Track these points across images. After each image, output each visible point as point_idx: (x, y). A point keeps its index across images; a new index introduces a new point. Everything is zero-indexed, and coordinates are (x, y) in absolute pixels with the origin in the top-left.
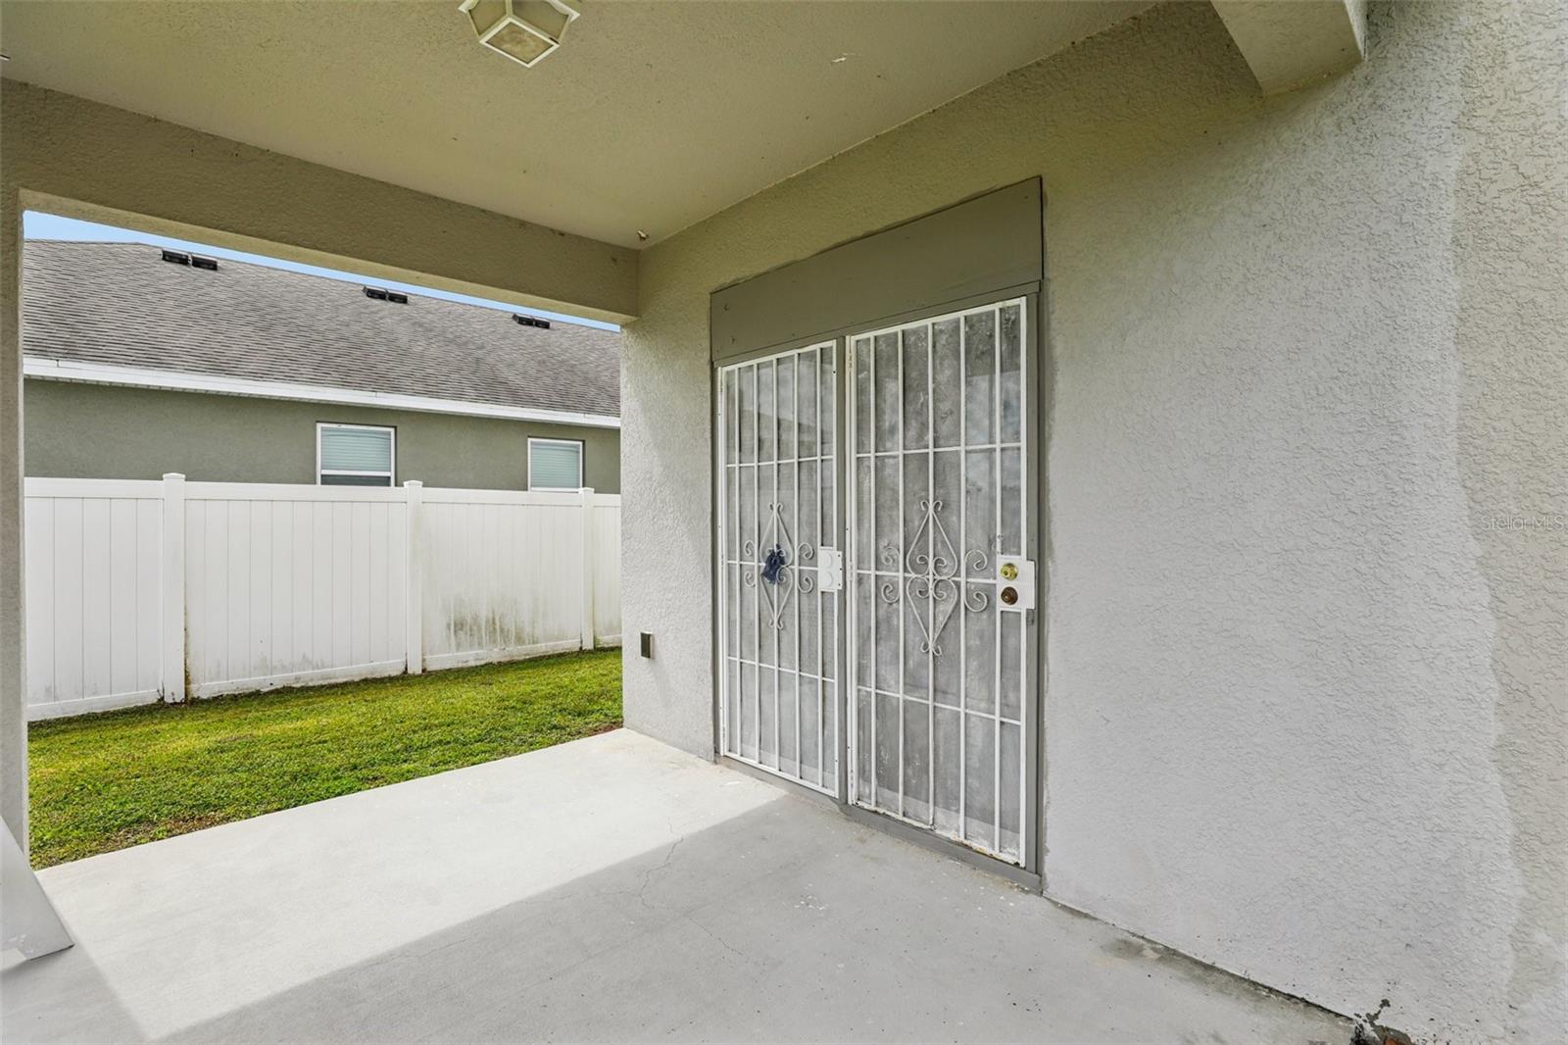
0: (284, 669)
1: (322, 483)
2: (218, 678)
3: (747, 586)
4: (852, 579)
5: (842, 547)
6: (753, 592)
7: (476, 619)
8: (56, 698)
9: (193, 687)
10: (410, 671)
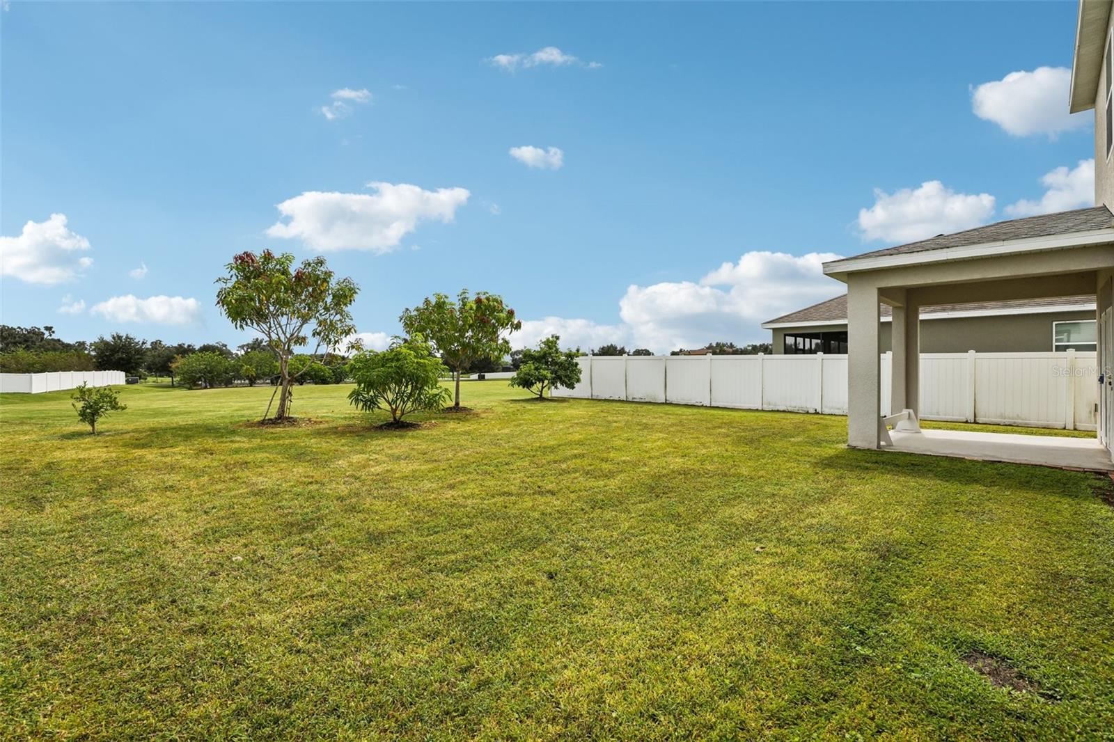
0: (1010, 418)
1: (1056, 351)
2: (985, 417)
8: (939, 415)
9: (977, 419)
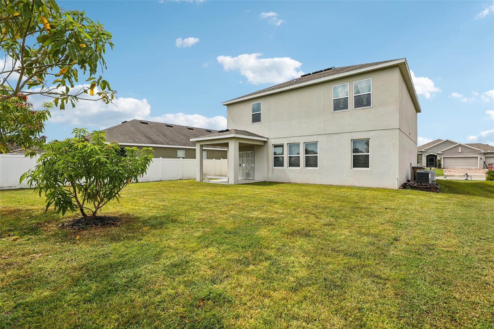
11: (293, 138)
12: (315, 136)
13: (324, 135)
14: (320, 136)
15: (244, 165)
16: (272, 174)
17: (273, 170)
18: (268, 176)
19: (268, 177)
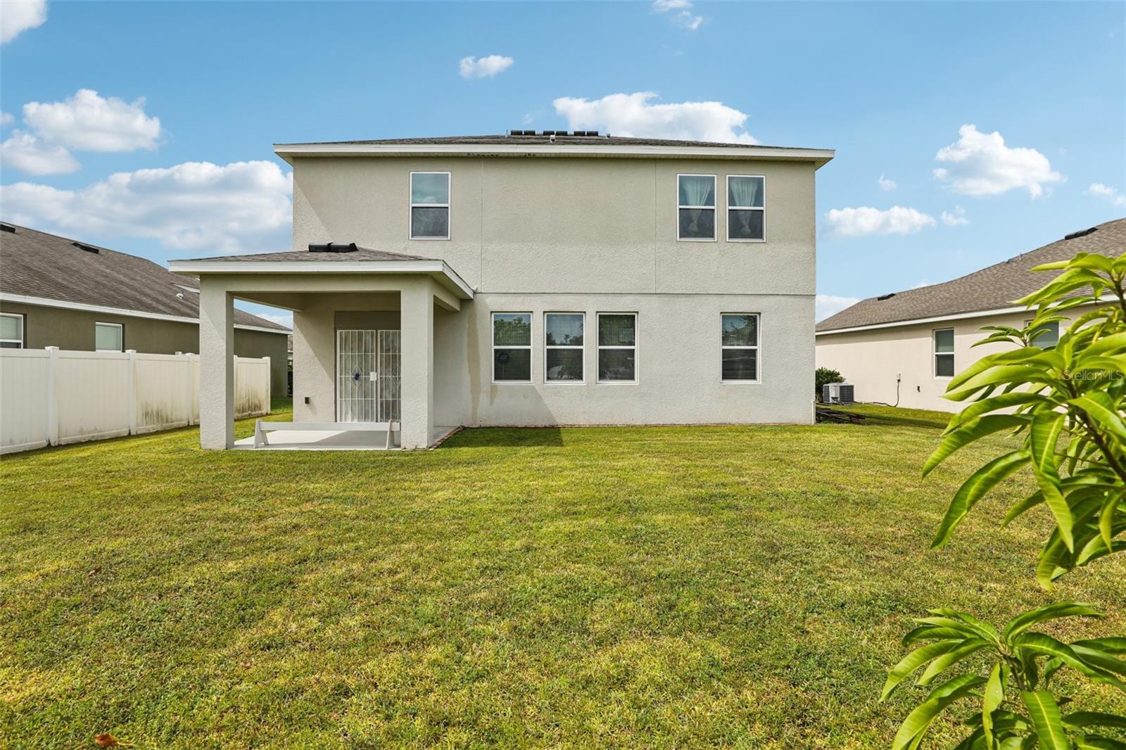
3: (347, 382)
4: (379, 378)
5: (376, 371)
6: (350, 384)
7: (152, 411)
10: (132, 434)
11: (562, 298)
12: (630, 297)
13: (655, 297)
14: (644, 299)
15: (373, 376)
16: (492, 402)
17: (494, 389)
18: (475, 409)
19: (474, 413)
